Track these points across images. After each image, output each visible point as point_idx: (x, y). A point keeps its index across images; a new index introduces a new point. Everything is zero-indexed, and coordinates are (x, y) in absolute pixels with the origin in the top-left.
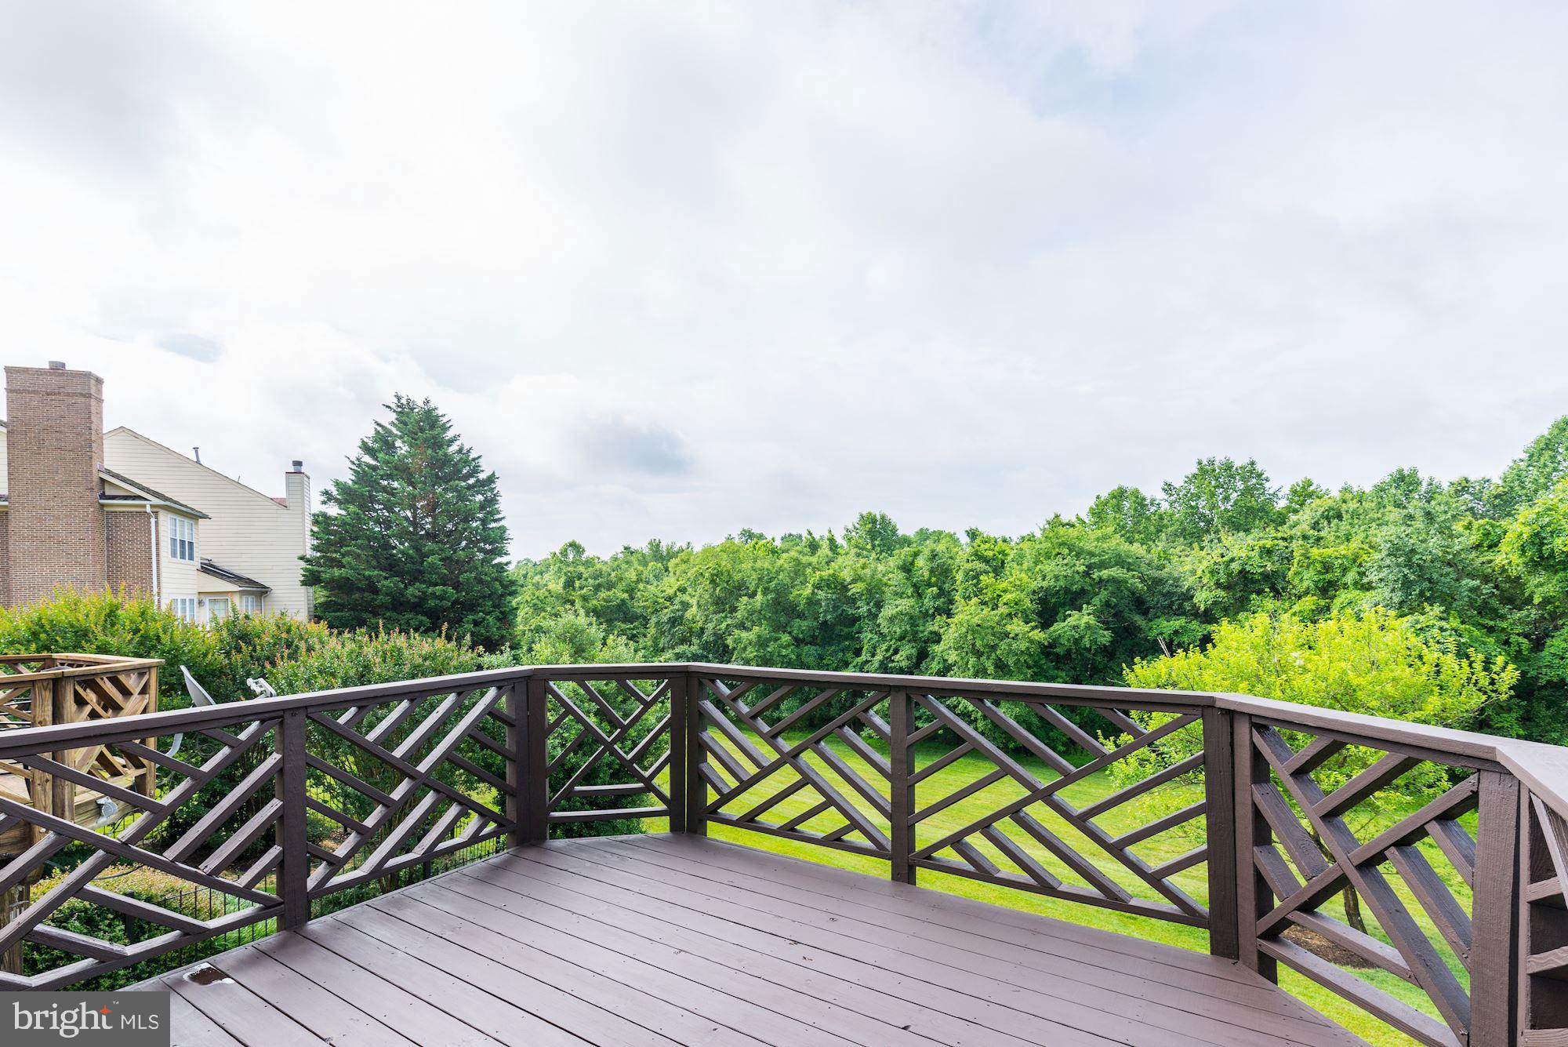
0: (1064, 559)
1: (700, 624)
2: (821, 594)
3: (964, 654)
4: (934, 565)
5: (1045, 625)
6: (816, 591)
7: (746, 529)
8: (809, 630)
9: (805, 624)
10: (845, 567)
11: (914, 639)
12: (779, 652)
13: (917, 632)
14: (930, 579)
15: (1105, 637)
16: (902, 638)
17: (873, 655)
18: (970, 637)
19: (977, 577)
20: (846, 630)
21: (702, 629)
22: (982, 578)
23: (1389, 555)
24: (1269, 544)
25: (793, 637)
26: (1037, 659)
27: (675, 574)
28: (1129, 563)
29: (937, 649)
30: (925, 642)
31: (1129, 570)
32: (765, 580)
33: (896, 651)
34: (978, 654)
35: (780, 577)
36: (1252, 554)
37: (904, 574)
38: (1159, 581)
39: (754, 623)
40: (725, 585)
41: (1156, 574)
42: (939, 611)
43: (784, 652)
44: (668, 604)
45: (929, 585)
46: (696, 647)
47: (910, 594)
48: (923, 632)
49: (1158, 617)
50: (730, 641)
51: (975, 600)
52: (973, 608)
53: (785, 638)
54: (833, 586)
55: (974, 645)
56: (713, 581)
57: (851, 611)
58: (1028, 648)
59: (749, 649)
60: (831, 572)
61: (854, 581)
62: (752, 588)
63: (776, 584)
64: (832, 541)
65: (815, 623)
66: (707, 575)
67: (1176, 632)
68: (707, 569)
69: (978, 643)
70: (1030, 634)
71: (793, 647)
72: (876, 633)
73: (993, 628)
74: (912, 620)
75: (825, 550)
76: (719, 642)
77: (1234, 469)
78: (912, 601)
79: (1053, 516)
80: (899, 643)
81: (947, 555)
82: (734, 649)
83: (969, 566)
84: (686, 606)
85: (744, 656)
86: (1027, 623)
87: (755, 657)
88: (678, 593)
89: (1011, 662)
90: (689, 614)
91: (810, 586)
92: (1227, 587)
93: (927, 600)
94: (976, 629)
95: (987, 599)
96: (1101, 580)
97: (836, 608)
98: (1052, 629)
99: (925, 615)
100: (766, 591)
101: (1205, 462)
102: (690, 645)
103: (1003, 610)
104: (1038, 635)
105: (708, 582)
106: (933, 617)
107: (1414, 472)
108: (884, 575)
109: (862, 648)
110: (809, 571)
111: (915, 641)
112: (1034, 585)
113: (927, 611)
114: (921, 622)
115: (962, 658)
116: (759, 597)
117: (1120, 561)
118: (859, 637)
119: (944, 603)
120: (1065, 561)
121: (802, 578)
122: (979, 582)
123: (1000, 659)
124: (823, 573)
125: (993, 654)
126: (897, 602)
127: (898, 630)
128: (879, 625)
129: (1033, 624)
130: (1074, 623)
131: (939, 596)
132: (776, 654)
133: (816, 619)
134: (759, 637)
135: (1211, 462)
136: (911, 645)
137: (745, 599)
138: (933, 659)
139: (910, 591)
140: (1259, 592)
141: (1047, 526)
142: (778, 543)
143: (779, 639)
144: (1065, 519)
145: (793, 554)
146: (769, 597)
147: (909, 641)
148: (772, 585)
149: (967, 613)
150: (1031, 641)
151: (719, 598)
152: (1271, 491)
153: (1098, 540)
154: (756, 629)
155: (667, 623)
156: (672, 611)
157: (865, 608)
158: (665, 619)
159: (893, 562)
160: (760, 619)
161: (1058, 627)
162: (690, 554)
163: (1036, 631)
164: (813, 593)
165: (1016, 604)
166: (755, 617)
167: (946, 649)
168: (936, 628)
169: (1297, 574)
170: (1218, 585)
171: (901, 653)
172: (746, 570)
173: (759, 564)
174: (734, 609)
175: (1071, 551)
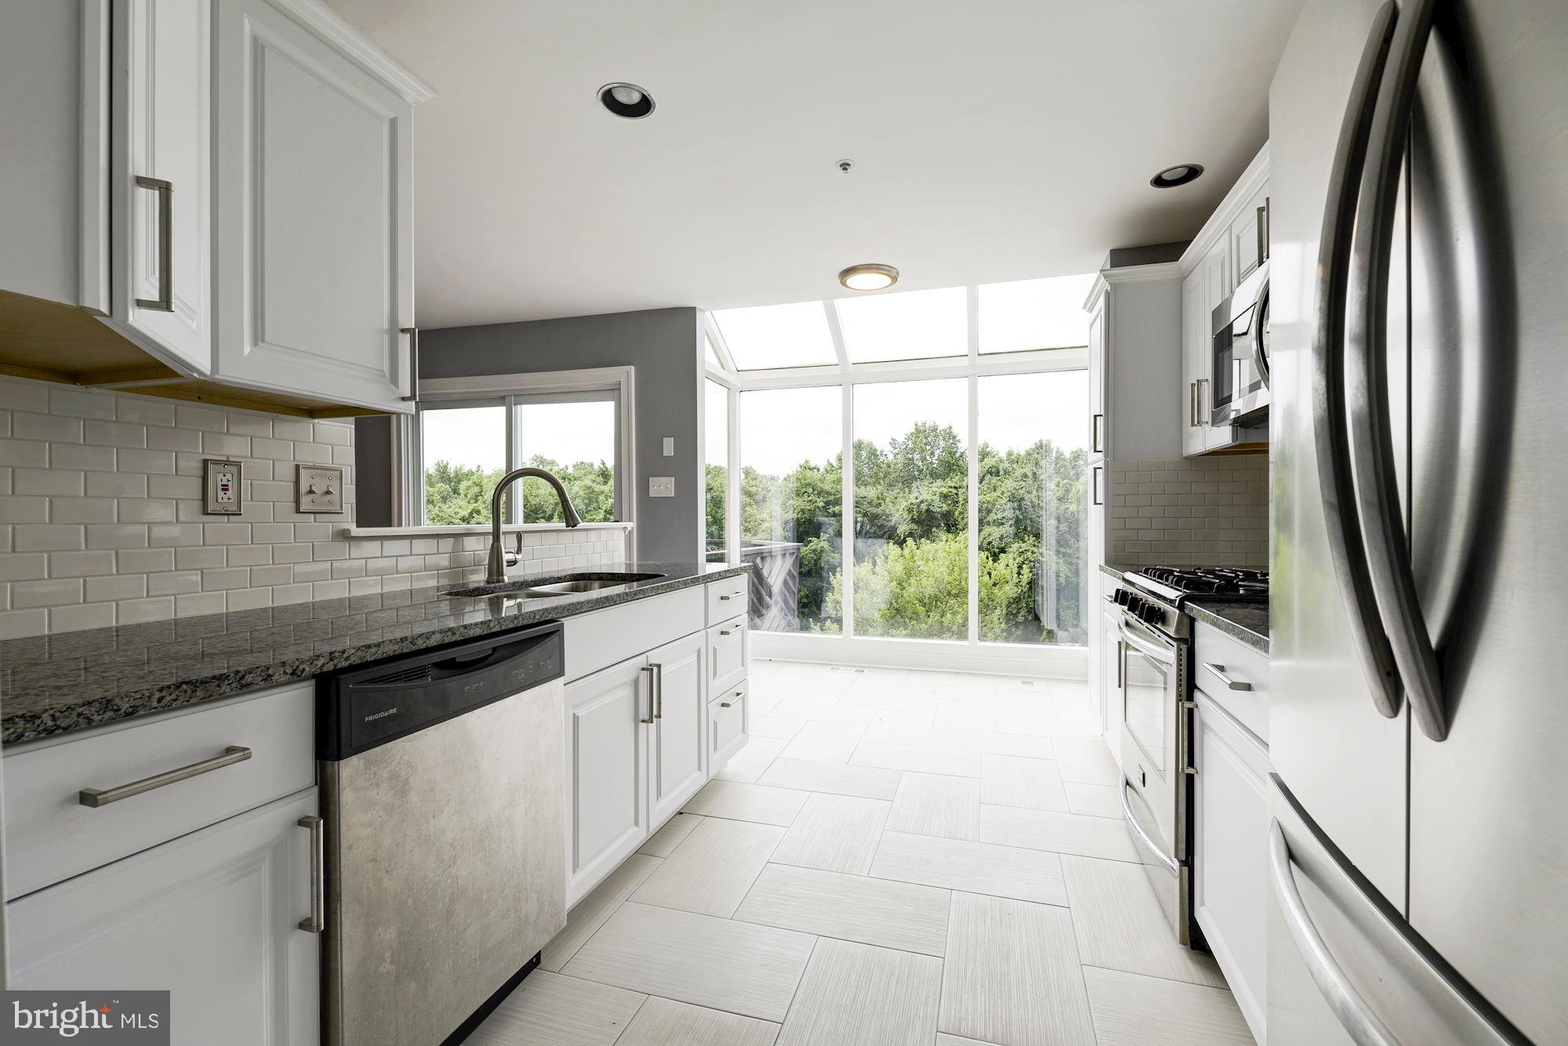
0: (809, 496)
7: (538, 454)
24: (945, 490)
27: (466, 496)
31: (855, 506)
36: (934, 498)
38: (876, 516)
41: (874, 510)
77: (938, 431)
79: (804, 461)
88: (475, 515)
92: (918, 522)
95: (750, 526)
96: (834, 514)
101: (920, 424)
107: (1049, 442)
110: (601, 498)
112: (787, 516)
120: (810, 498)
121: (595, 505)
130: (814, 548)
135: (924, 424)
140: (938, 527)
141: (799, 469)
142: (570, 470)
144: (812, 465)
145: (587, 482)
152: (962, 450)
153: (836, 482)
162: (481, 477)
170: (913, 520)
175: (814, 490)
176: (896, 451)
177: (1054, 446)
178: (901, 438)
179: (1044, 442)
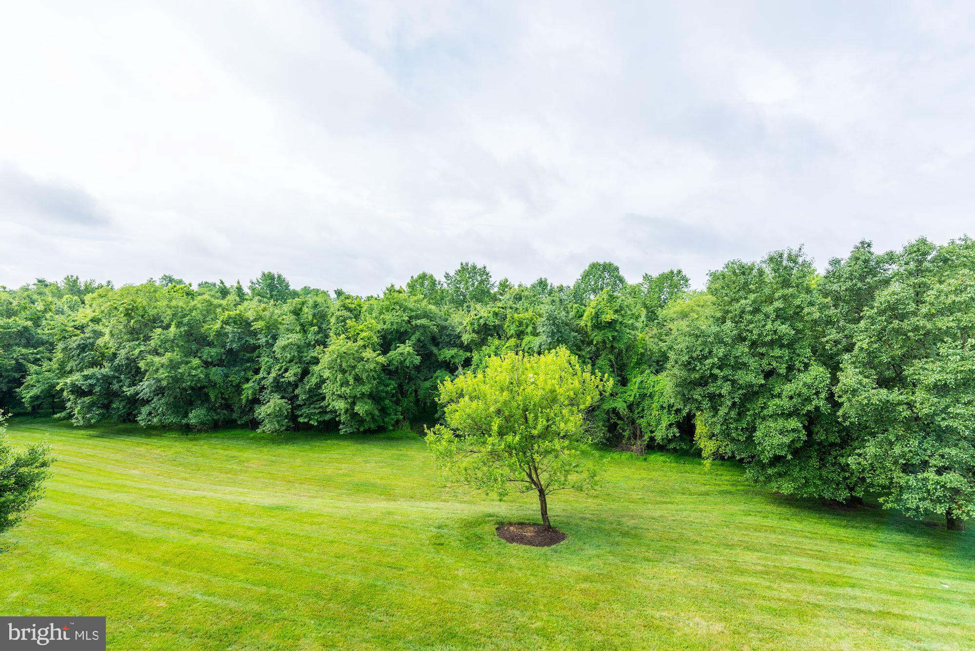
0: (396, 312)
1: (113, 350)
2: (229, 329)
3: (334, 372)
4: (316, 311)
5: (385, 352)
6: (224, 326)
7: (168, 275)
8: (217, 355)
9: (213, 351)
10: (250, 309)
11: (300, 361)
12: (189, 373)
13: (302, 357)
14: (312, 320)
15: (417, 360)
16: (291, 361)
17: (269, 373)
18: (339, 361)
19: (344, 321)
20: (248, 355)
21: (115, 355)
22: (347, 321)
23: (547, 319)
24: (497, 310)
25: (203, 361)
26: (379, 373)
28: (431, 317)
29: (316, 368)
30: (307, 363)
31: (431, 321)
32: (178, 316)
33: (286, 370)
34: (344, 372)
35: (193, 314)
36: (489, 315)
37: (294, 317)
38: (444, 328)
39: (166, 350)
40: (140, 318)
41: (444, 323)
42: (318, 343)
43: (194, 372)
44: (78, 332)
45: (312, 325)
46: (107, 370)
47: (298, 331)
48: (306, 357)
49: (444, 348)
50: (142, 365)
51: (343, 336)
52: (341, 341)
53: (196, 362)
54: (239, 323)
55: (341, 366)
56: (127, 314)
57: (252, 342)
58: (375, 368)
59: (161, 371)
60: (238, 312)
61: (256, 320)
62: (166, 321)
63: (189, 319)
64: (239, 289)
65: (223, 350)
66: (121, 309)
67: (452, 357)
68: (122, 304)
69: (344, 365)
70: (377, 359)
71: (202, 368)
72: (272, 358)
73: (354, 355)
74: (300, 349)
75: (232, 297)
76: (132, 364)
77: (476, 269)
78: (299, 336)
79: (390, 286)
80: (289, 364)
81: (325, 305)
82: (146, 371)
83: (339, 313)
84: (98, 334)
85: (155, 376)
86: (374, 351)
87: (166, 377)
88: (90, 323)
89: (364, 377)
90: (100, 342)
91: (219, 322)
92: (477, 333)
93: (310, 335)
94: (342, 356)
95: (350, 336)
96: (417, 326)
97: (240, 339)
98: (388, 355)
99: (308, 345)
100: (178, 326)
102: (101, 368)
103: (360, 343)
104: (382, 359)
105: (123, 315)
106: (314, 346)
108: (279, 316)
109: (260, 368)
110: (219, 310)
111: (300, 363)
112: (379, 327)
113: (310, 343)
114: (306, 349)
115: (333, 375)
116: (173, 329)
117: (426, 315)
118: (258, 360)
119: (322, 337)
120: (397, 314)
121: (212, 316)
122: (345, 325)
123: (357, 375)
124: (231, 313)
125: (353, 372)
126: (288, 336)
127: (289, 356)
128: (274, 352)
129: (378, 352)
130: (401, 352)
131: (319, 332)
132: (187, 374)
133: (224, 346)
134: (171, 361)
136: (297, 366)
137: (159, 331)
138: (313, 375)
139: (298, 328)
140: (492, 336)
141: (387, 291)
143: (190, 362)
144: (397, 288)
146: (182, 329)
147: (296, 363)
148: (186, 320)
149: (337, 345)
150: (377, 363)
151: (134, 329)
153: (415, 302)
154: (168, 355)
155: (75, 349)
156: (82, 339)
157: (264, 340)
158: (74, 345)
159: (286, 308)
160: (172, 347)
161: (392, 354)
163: (380, 357)
164: (222, 327)
165: (368, 339)
166: (168, 344)
167: (322, 369)
168: (315, 354)
169: (508, 326)
170: (474, 331)
171: (290, 371)
172: (162, 307)
173: (174, 303)
174: (147, 338)
175: (401, 308)
176: (449, 282)
177: (549, 282)
178: (452, 273)
179: (543, 280)
